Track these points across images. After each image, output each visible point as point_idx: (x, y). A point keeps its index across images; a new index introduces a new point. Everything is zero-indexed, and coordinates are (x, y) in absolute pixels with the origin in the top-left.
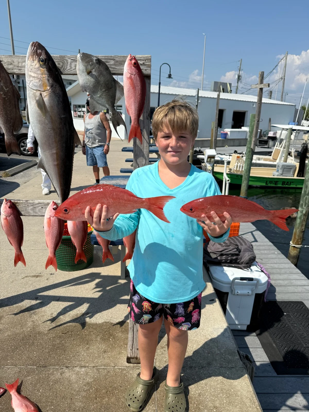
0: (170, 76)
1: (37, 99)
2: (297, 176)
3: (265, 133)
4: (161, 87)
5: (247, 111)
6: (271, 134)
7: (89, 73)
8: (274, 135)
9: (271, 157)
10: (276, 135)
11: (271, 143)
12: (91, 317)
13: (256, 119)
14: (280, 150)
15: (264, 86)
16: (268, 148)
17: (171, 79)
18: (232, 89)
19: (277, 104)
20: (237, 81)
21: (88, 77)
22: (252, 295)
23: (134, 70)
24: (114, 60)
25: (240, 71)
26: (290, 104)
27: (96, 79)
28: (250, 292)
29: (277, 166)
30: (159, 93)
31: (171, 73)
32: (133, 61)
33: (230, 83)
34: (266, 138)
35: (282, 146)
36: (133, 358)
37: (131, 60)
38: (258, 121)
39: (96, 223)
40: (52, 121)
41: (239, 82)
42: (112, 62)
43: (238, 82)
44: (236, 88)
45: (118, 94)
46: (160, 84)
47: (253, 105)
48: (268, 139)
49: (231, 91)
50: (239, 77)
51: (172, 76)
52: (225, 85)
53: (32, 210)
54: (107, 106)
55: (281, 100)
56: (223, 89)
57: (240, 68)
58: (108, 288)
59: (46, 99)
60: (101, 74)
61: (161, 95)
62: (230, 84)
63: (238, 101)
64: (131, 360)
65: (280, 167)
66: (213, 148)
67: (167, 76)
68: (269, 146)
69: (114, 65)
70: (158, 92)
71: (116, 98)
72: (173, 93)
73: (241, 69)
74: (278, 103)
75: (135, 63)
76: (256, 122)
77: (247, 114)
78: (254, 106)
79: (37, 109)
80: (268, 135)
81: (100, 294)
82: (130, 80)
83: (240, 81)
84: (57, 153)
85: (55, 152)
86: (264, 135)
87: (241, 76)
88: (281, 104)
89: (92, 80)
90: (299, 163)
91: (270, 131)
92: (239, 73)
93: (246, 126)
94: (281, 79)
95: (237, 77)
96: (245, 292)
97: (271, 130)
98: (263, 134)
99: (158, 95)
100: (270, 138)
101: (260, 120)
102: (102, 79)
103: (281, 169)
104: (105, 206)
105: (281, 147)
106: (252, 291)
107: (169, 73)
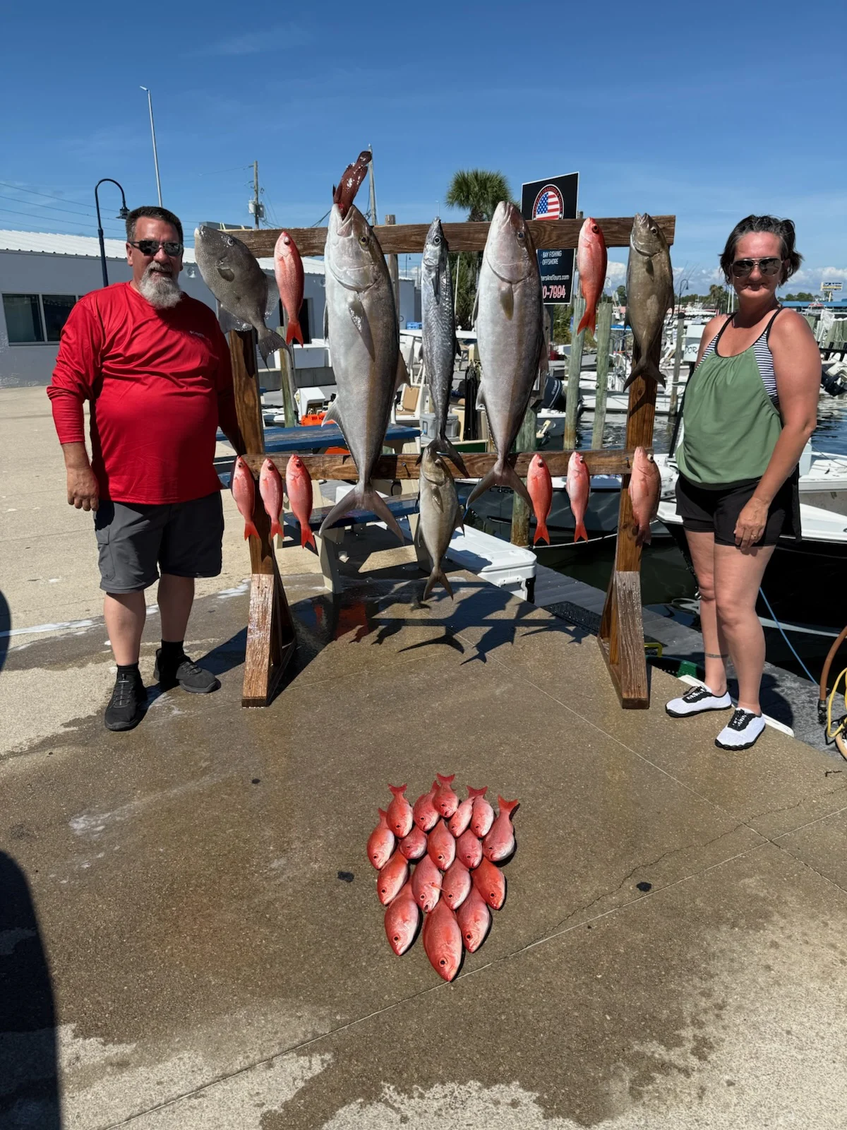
2: (466, 438)
4: (106, 241)
14: (419, 387)
20: (254, 219)
25: (257, 192)
29: (421, 424)
30: (103, 258)
35: (420, 378)
41: (260, 222)
43: (257, 223)
46: (101, 233)
50: (257, 207)
57: (257, 185)
61: (108, 263)
65: (429, 425)
70: (100, 255)
72: (119, 257)
73: (259, 189)
83: (263, 219)
87: (262, 206)
90: (464, 412)
92: (257, 199)
95: (252, 209)
99: (100, 262)
103: (431, 427)
105: (419, 381)
107: (121, 206)
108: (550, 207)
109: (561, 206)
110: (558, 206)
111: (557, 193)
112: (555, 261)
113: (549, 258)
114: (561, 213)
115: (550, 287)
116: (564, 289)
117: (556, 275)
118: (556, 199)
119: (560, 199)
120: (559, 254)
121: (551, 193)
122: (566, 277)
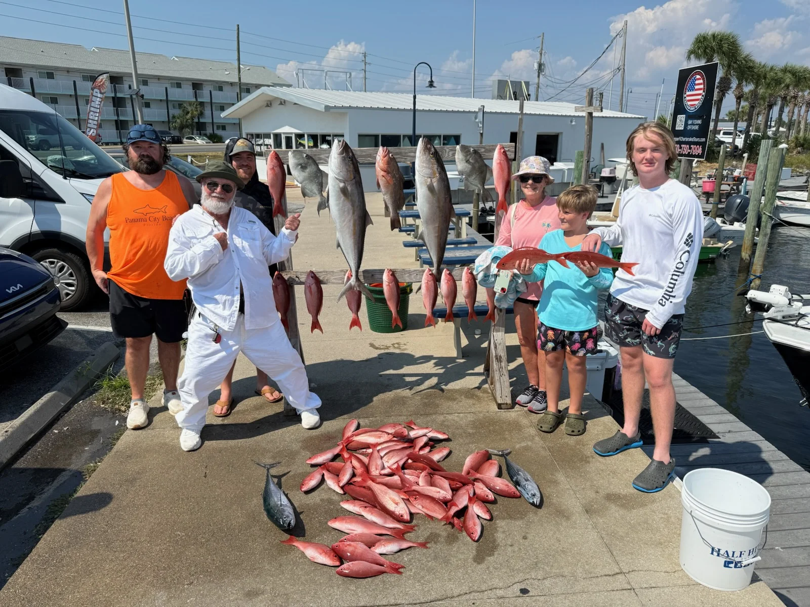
0: (431, 84)
1: (428, 183)
3: (594, 170)
5: (562, 133)
6: (606, 173)
7: (467, 161)
8: (610, 174)
9: (611, 214)
10: (615, 173)
11: (607, 188)
12: (446, 385)
13: (585, 158)
15: (594, 109)
16: (602, 197)
17: (433, 89)
18: (530, 93)
19: (613, 117)
20: (537, 73)
21: (467, 164)
22: (602, 369)
23: (503, 157)
24: (484, 148)
25: (541, 54)
26: (637, 116)
27: (473, 165)
28: (600, 367)
30: (415, 110)
31: (433, 79)
32: (502, 150)
33: (527, 80)
34: (598, 180)
36: (503, 404)
37: (500, 149)
38: (588, 162)
39: (522, 271)
40: (438, 201)
41: (541, 76)
42: (483, 150)
43: (539, 76)
44: (536, 86)
45: (488, 176)
47: (571, 122)
48: (600, 181)
49: (529, 95)
50: (541, 66)
51: (435, 84)
52: (517, 84)
53: (409, 276)
54: (479, 186)
55: (620, 108)
56: (515, 93)
57: (542, 49)
58: (449, 366)
59: (435, 184)
60: (476, 161)
62: (527, 84)
63: (544, 115)
64: (502, 406)
66: (515, 201)
67: (427, 84)
68: (603, 194)
69: (485, 152)
70: (412, 108)
71: (487, 178)
73: (543, 52)
74: (616, 116)
75: (504, 152)
76: (585, 162)
77: (562, 138)
78: (573, 123)
79: (428, 192)
80: (600, 173)
81: (444, 370)
82: (499, 165)
83: (543, 73)
84: (439, 227)
85: (437, 225)
86: (593, 174)
87: (544, 65)
88: (621, 118)
89: (470, 166)
91: (604, 167)
92: (541, 59)
93: (560, 161)
94: (618, 71)
95: (536, 66)
96: (594, 366)
97: (606, 166)
98: (592, 172)
99: (412, 113)
100: (604, 179)
101: (591, 160)
102: (477, 165)
104: (528, 260)
106: (602, 365)
107: (429, 79)
108: (696, 87)
109: (704, 86)
110: (702, 86)
111: (702, 76)
112: (696, 127)
113: (693, 124)
114: (704, 91)
115: (692, 146)
116: (701, 149)
117: (697, 138)
118: (701, 81)
119: (704, 81)
120: (699, 122)
121: (698, 77)
122: (703, 140)
